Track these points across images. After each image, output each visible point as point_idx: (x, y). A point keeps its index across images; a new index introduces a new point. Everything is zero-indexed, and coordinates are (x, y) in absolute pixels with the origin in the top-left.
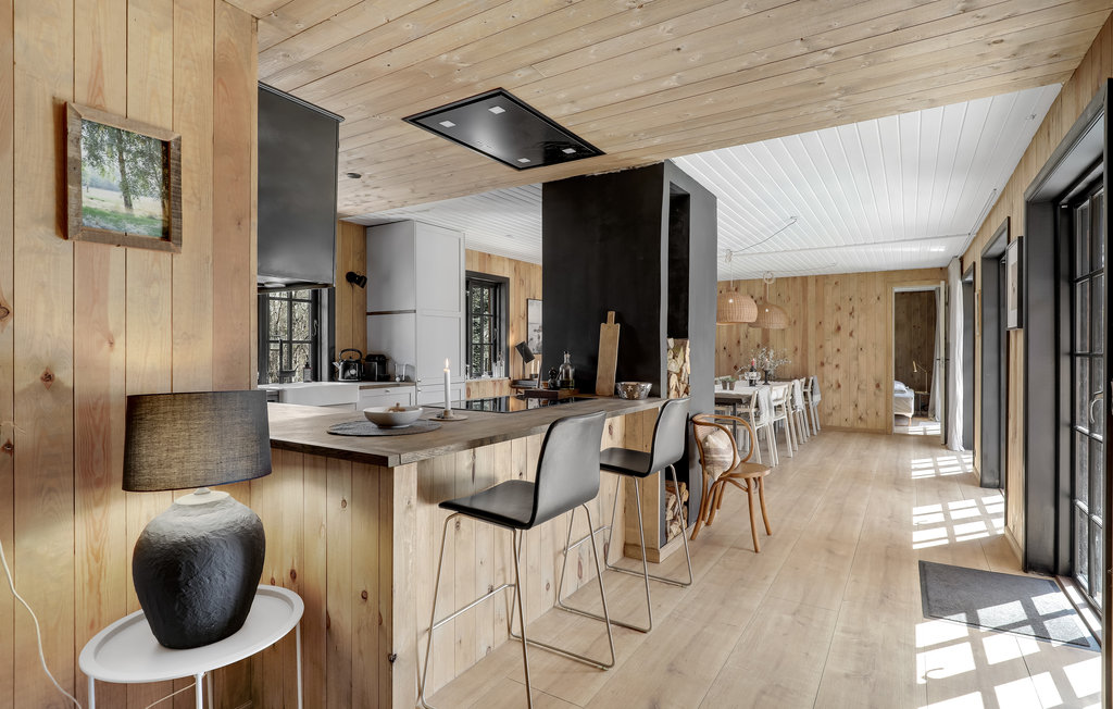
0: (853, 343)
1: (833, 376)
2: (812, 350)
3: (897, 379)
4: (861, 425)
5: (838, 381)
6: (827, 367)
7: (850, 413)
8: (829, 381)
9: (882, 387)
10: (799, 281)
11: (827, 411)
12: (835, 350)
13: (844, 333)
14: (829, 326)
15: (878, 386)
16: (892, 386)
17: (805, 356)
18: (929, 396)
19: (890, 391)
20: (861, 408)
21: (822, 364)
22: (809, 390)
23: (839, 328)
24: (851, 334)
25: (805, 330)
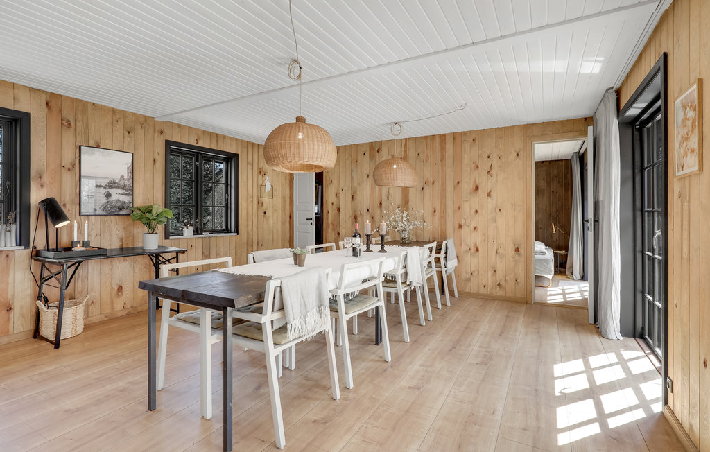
0: (491, 203)
1: (471, 239)
2: (450, 211)
3: (537, 239)
4: (500, 293)
5: (475, 244)
6: (465, 229)
7: (488, 279)
8: (467, 245)
9: (522, 251)
10: (437, 140)
11: (465, 276)
12: (473, 211)
13: (482, 193)
14: (467, 186)
15: (517, 250)
16: (532, 247)
17: (443, 217)
18: (566, 255)
19: (530, 252)
20: (500, 273)
21: (460, 226)
22: (442, 256)
23: (477, 188)
24: (489, 194)
25: (443, 191)
